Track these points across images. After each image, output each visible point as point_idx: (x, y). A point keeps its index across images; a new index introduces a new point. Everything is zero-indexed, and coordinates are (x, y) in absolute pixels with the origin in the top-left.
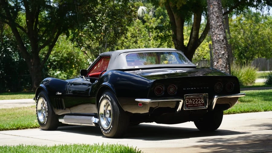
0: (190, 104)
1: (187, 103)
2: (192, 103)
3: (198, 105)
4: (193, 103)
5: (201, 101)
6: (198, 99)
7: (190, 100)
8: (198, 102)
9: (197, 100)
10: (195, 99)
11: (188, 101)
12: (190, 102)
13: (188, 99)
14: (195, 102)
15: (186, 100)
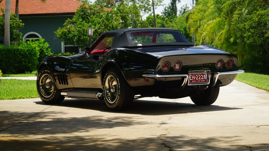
0: (194, 80)
1: (191, 78)
2: (195, 79)
3: (201, 81)
4: (197, 79)
5: (204, 77)
6: (201, 75)
7: (193, 76)
8: (201, 78)
9: (199, 76)
10: (198, 75)
12: (194, 78)
13: (192, 75)
15: (190, 76)
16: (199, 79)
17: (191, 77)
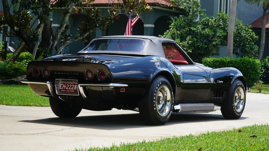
0: (63, 89)
1: (61, 87)
2: (65, 88)
3: (70, 91)
4: (66, 89)
5: (74, 87)
6: (72, 85)
7: (64, 85)
8: (71, 88)
9: (70, 86)
10: (69, 84)
11: (62, 86)
12: (64, 87)
13: (63, 84)
14: (68, 88)
16: (69, 89)
17: (61, 85)
